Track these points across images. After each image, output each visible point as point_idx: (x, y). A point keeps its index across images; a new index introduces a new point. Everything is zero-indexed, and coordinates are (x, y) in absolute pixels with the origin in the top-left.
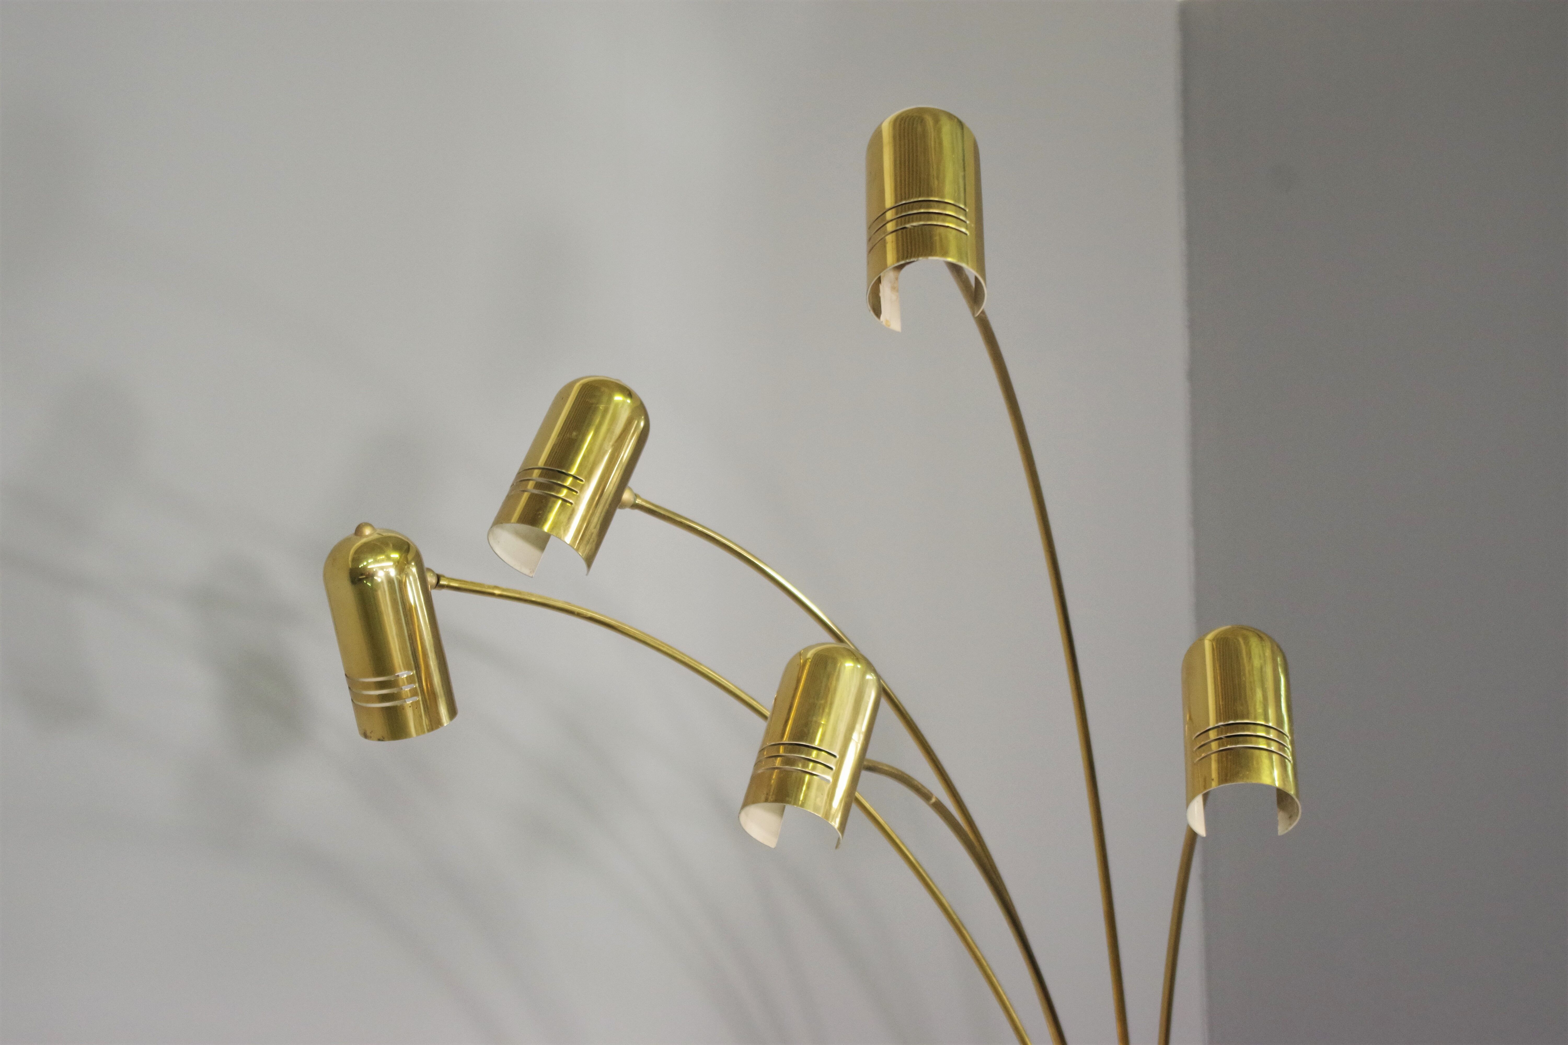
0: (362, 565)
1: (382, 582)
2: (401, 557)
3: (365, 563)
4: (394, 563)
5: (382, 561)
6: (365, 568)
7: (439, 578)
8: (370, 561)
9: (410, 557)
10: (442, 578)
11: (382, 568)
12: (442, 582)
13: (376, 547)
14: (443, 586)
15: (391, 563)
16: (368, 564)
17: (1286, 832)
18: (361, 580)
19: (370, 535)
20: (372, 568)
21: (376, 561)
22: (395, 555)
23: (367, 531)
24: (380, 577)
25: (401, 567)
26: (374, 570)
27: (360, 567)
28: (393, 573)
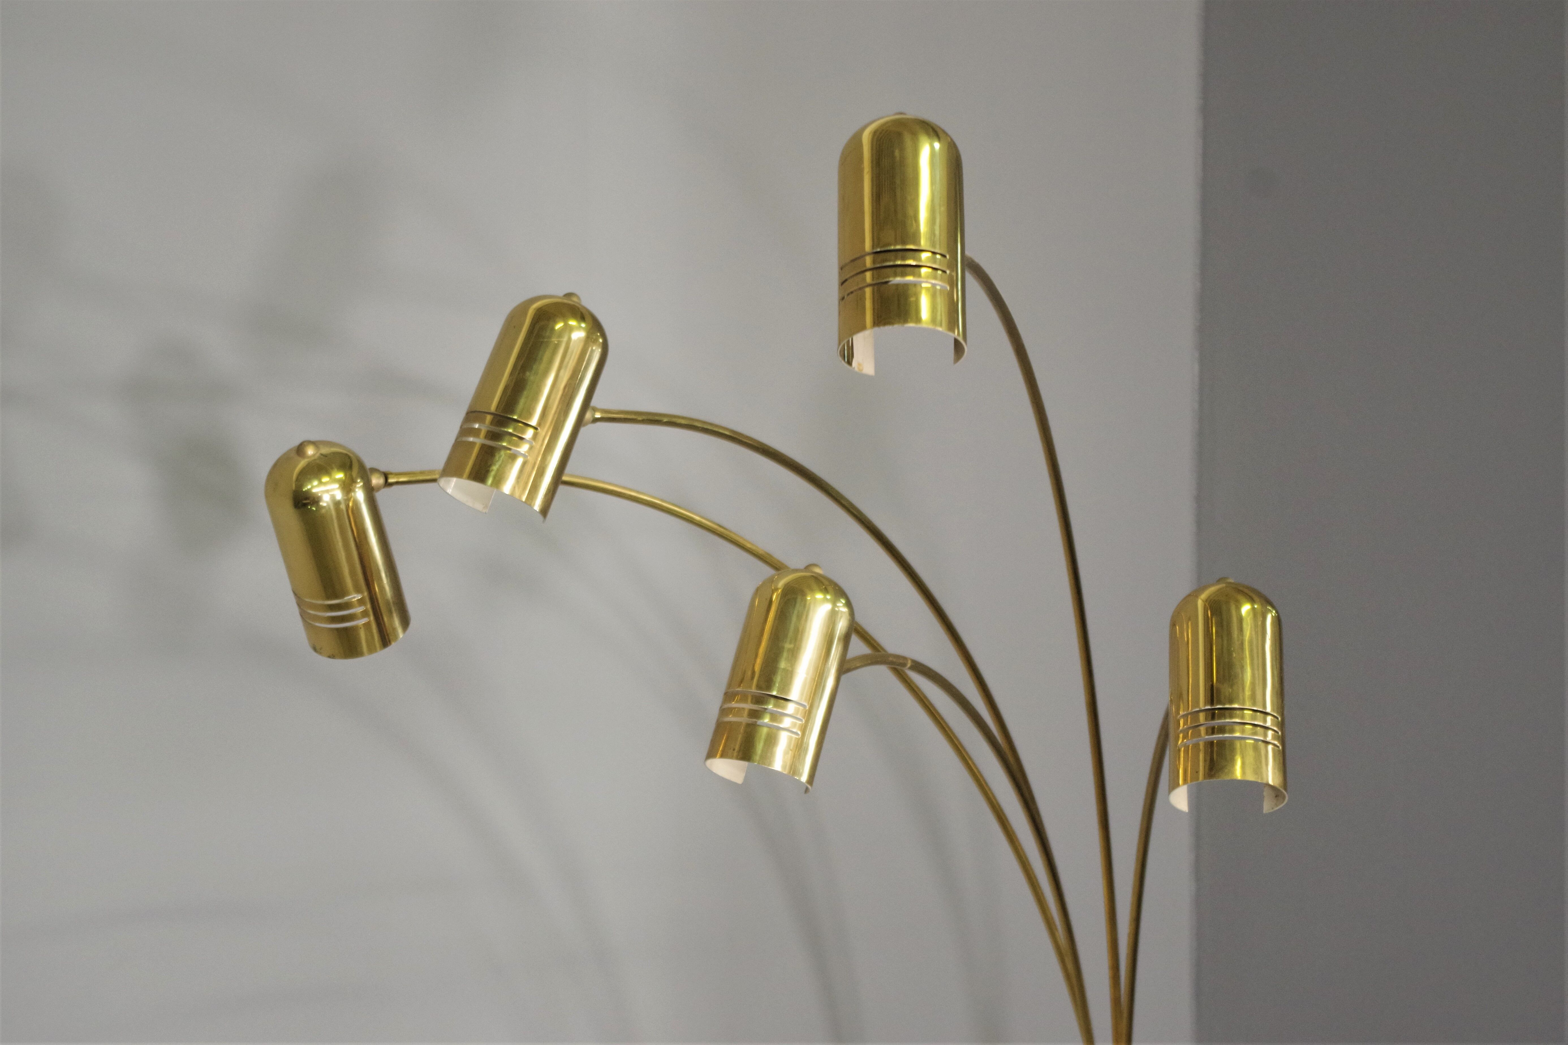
0: (306, 489)
1: (328, 505)
2: (346, 475)
3: (309, 487)
4: (340, 485)
5: (325, 484)
6: (308, 491)
7: (386, 476)
8: (315, 483)
9: (355, 472)
10: (390, 476)
11: (327, 491)
12: (391, 480)
13: (319, 469)
14: (391, 484)
15: (336, 486)
16: (313, 487)
17: (1272, 811)
18: (305, 505)
19: (314, 455)
20: (318, 493)
21: (321, 483)
22: (340, 475)
23: (310, 451)
24: (326, 501)
25: (347, 487)
26: (320, 495)
27: (304, 490)
28: (339, 496)
